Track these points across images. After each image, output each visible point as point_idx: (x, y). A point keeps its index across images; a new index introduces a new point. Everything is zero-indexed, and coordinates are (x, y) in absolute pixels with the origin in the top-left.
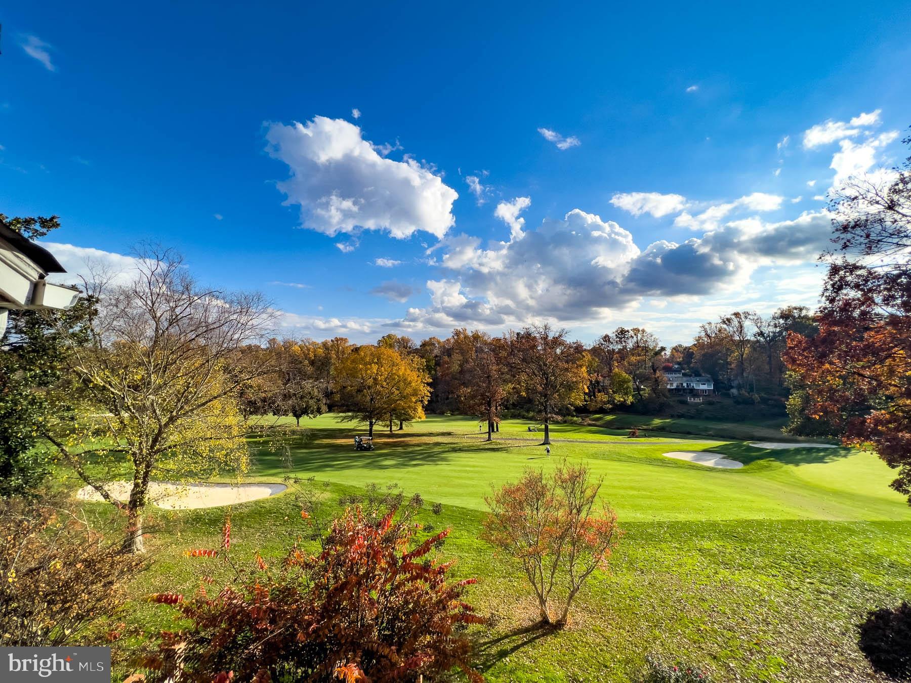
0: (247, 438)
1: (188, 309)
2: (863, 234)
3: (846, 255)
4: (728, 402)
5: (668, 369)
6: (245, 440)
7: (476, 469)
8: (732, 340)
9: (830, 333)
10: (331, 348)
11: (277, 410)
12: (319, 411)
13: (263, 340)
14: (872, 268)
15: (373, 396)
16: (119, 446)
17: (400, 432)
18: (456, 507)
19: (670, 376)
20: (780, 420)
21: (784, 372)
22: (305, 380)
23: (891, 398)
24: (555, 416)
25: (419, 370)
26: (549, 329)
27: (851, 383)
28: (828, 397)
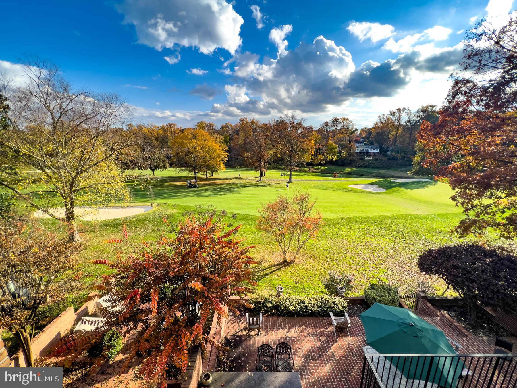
0: (125, 182)
1: (70, 104)
4: (385, 159)
5: (357, 142)
6: (125, 184)
7: (253, 196)
8: (393, 125)
9: (444, 121)
10: (167, 130)
11: (140, 167)
12: (165, 167)
13: (124, 125)
14: (476, 82)
15: (195, 158)
16: (50, 189)
17: (212, 178)
18: (244, 214)
19: (358, 145)
20: (408, 168)
21: (415, 142)
22: (154, 149)
23: (463, 156)
24: (295, 167)
25: (220, 142)
26: (295, 118)
27: (447, 149)
28: (434, 156)
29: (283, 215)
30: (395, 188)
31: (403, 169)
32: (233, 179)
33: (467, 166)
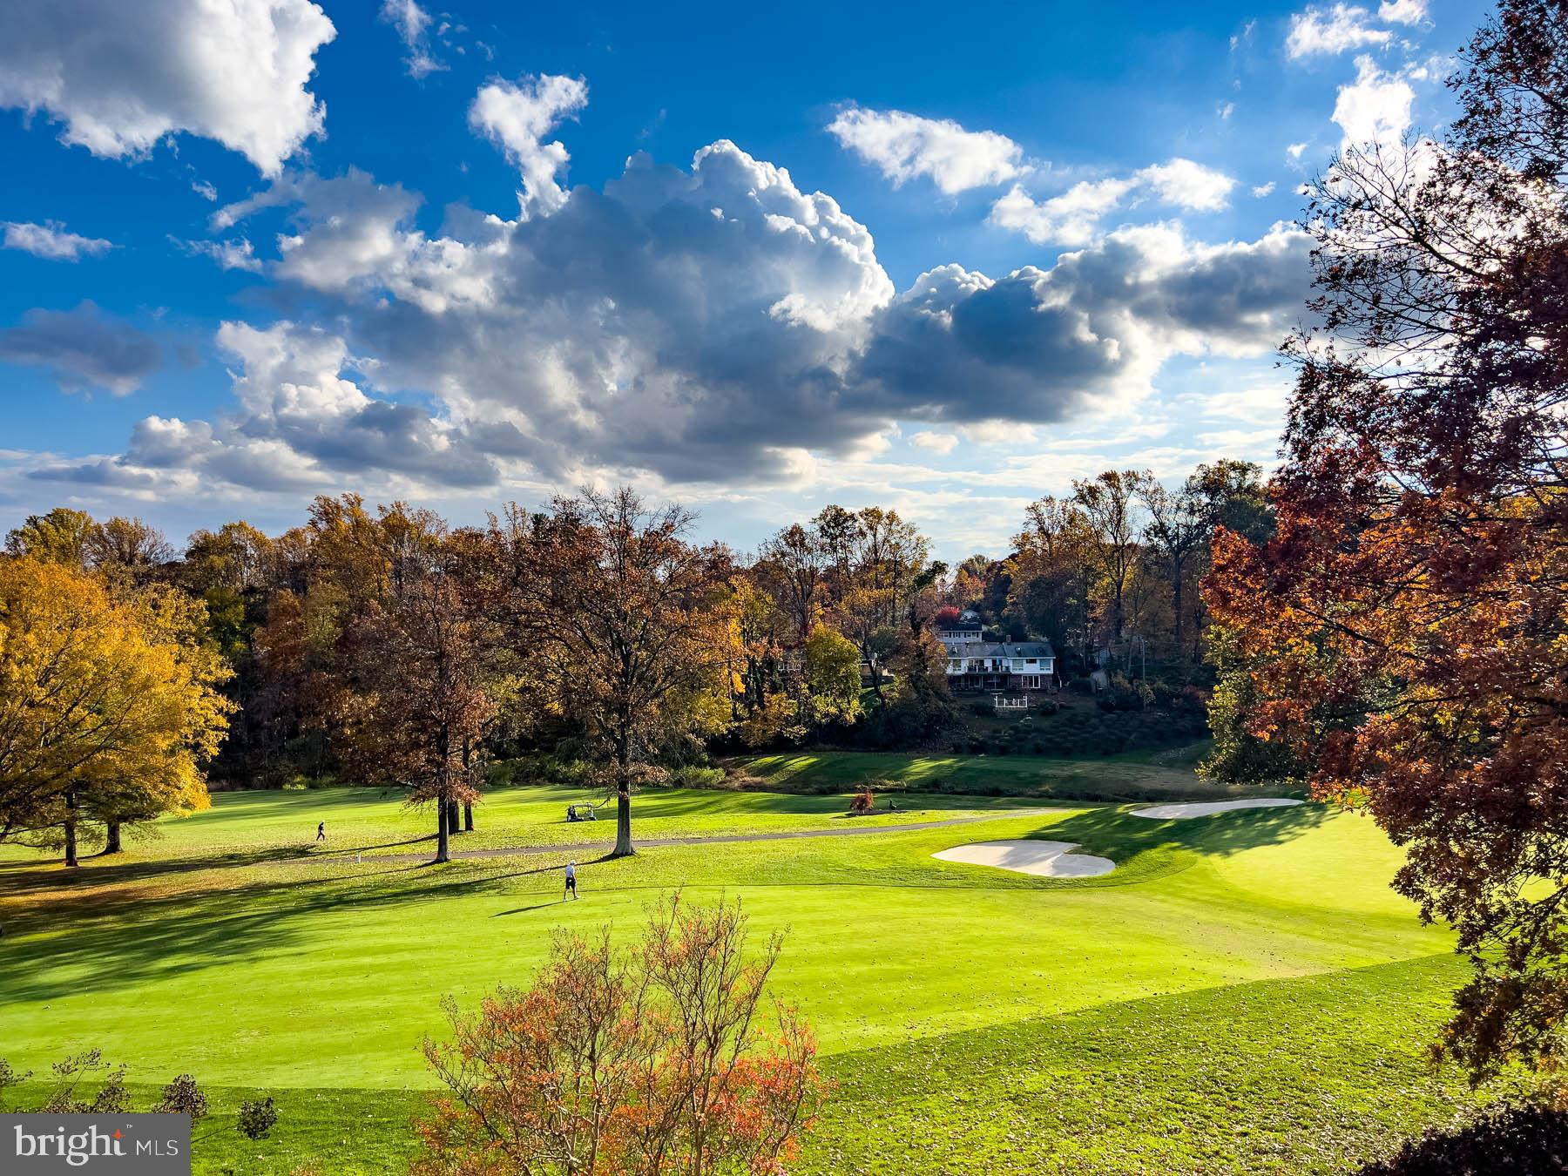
2: (1367, 294)
3: (1333, 344)
4: (1084, 705)
5: (949, 624)
7: (396, 958)
8: (1098, 546)
9: (1298, 533)
14: (1380, 379)
17: (109, 862)
18: (325, 1091)
19: (953, 640)
20: (1194, 747)
21: (1201, 626)
23: (1401, 683)
24: (648, 768)
25: (181, 638)
26: (634, 506)
27: (1334, 652)
28: (1288, 686)
29: (586, 1068)
30: (1154, 854)
31: (1172, 754)
33: (1424, 728)
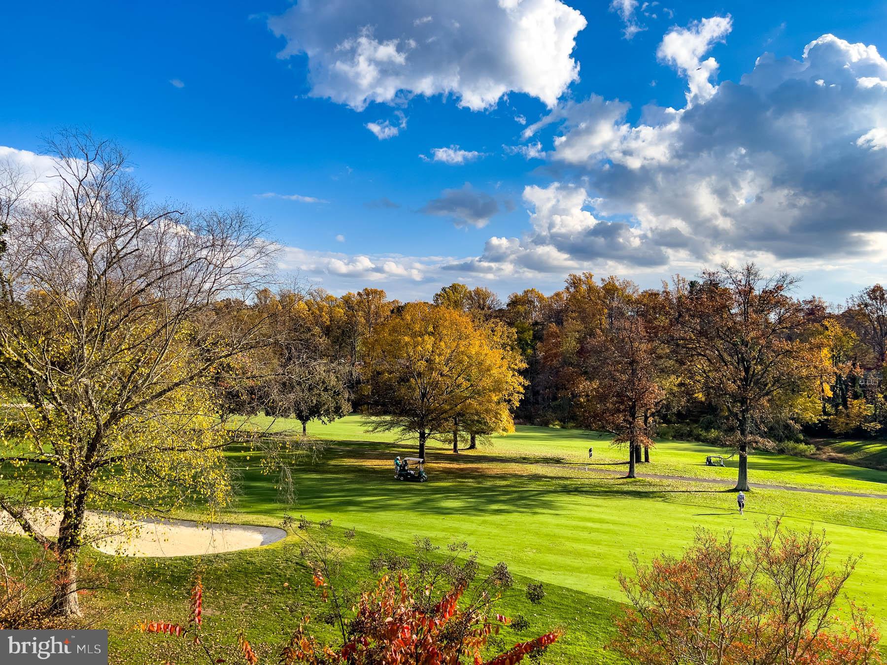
0: (224, 450)
1: (134, 241)
6: (222, 454)
7: (605, 526)
10: (356, 307)
11: (271, 408)
12: (338, 411)
13: (248, 292)
15: (425, 389)
16: (42, 454)
17: (471, 453)
18: (567, 589)
22: (315, 360)
24: (760, 439)
25: (504, 346)
26: (756, 274)
32: (536, 461)
